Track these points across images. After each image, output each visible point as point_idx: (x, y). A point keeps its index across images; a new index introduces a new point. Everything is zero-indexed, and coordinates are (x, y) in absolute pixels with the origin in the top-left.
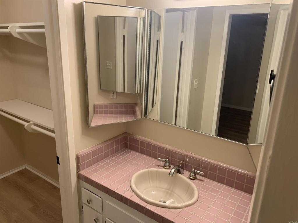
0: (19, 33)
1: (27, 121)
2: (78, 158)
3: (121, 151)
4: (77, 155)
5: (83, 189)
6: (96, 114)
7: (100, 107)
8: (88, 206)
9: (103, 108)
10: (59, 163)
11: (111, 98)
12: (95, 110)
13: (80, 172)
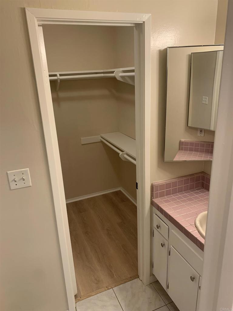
0: (122, 77)
1: (122, 151)
2: (152, 187)
3: (196, 189)
4: (152, 184)
5: (154, 214)
6: (181, 150)
7: (186, 143)
8: (157, 230)
9: (189, 145)
10: (137, 188)
11: (198, 135)
12: (181, 146)
13: (153, 200)
